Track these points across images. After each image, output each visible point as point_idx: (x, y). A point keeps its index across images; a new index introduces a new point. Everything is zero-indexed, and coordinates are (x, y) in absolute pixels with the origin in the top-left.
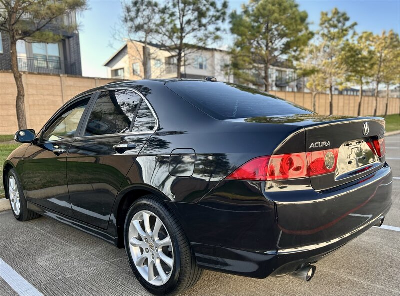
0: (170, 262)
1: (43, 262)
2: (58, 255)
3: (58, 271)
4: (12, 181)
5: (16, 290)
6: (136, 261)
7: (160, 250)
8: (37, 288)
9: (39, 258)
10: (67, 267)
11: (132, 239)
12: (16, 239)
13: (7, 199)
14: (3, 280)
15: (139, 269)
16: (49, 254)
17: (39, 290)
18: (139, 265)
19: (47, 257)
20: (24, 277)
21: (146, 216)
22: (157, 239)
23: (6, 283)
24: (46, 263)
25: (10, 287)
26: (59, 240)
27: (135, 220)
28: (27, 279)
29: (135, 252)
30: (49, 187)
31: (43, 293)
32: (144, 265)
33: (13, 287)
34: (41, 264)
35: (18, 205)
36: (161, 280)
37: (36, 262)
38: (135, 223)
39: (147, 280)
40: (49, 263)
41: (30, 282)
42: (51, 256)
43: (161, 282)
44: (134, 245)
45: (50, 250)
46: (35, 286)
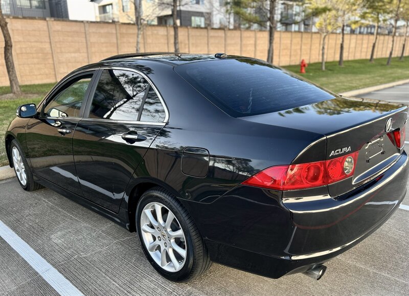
0: (183, 253)
1: (56, 238)
2: (70, 232)
4: (15, 152)
5: (37, 270)
6: (148, 246)
7: (173, 241)
8: (56, 268)
9: (52, 234)
10: (80, 245)
11: (144, 226)
12: (27, 212)
13: (11, 167)
14: (23, 258)
15: (152, 254)
16: (61, 230)
18: (152, 250)
19: (59, 233)
20: (42, 256)
21: (158, 207)
22: (169, 230)
23: (26, 262)
24: (60, 241)
25: (31, 267)
26: (69, 214)
27: (147, 208)
28: (45, 258)
29: (148, 239)
30: (50, 155)
32: (156, 250)
33: (34, 267)
34: (56, 241)
35: (24, 176)
36: (174, 266)
37: (50, 239)
38: (147, 211)
39: (160, 266)
40: (62, 240)
41: (49, 262)
42: (63, 232)
43: (174, 269)
44: (146, 231)
45: (61, 226)
46: (53, 265)
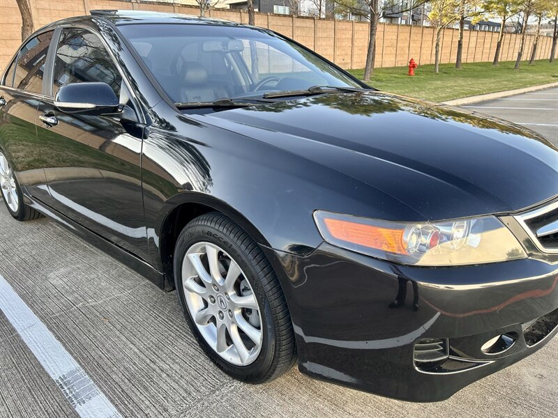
1: (57, 278)
2: (79, 268)
3: (76, 295)
5: (15, 325)
8: (45, 322)
9: (51, 271)
10: (90, 289)
16: (66, 266)
17: (48, 326)
19: (62, 270)
20: (28, 303)
24: (61, 281)
25: (7, 321)
28: (32, 307)
31: (53, 332)
33: (11, 320)
34: (54, 282)
37: (47, 279)
40: (65, 280)
41: (36, 313)
42: (68, 269)
45: (68, 259)
46: (42, 318)
